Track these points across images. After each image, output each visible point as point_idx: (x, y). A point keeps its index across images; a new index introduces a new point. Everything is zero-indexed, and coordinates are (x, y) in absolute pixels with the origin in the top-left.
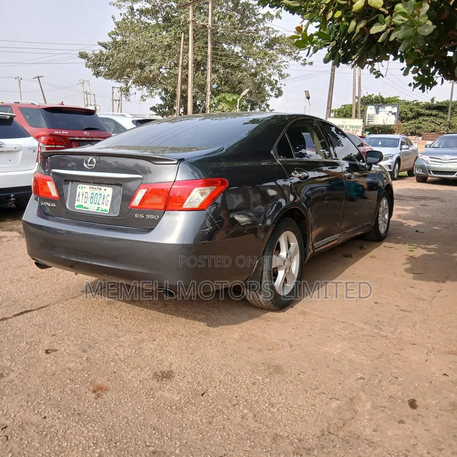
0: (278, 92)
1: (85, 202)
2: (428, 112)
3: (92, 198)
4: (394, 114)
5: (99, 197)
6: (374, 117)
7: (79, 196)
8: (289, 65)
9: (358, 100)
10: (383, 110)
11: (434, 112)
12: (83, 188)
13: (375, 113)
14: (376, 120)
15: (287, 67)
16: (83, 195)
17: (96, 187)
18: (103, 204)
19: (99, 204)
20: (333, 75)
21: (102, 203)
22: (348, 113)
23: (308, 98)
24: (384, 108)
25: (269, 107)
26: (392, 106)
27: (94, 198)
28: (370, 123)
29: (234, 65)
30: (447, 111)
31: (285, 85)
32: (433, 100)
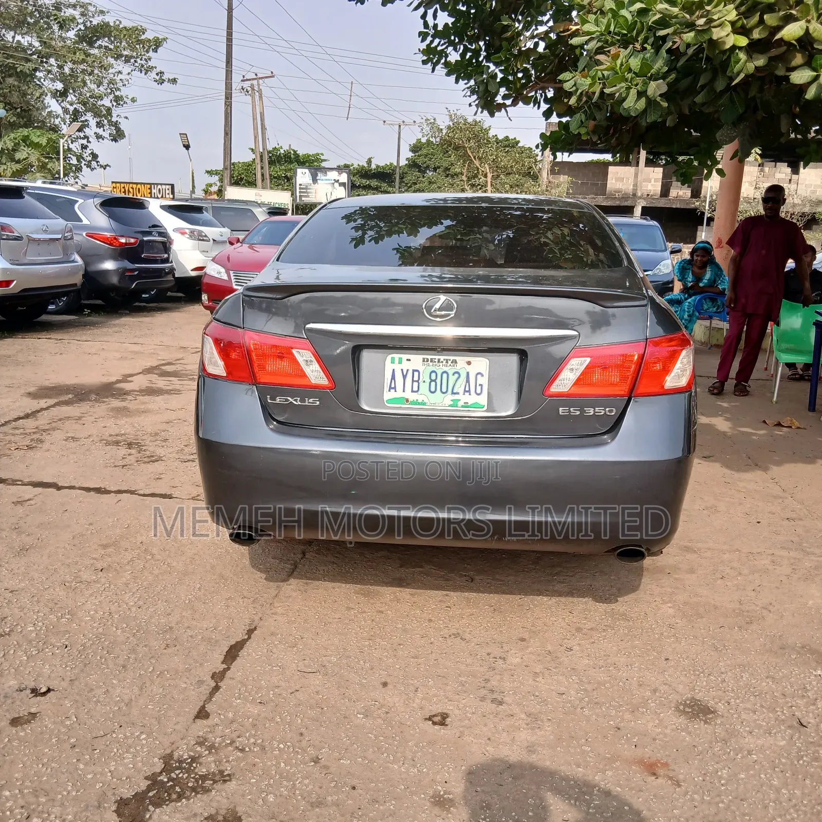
0: (115, 131)
1: (412, 391)
2: (365, 182)
3: (432, 381)
4: (343, 184)
5: (452, 379)
6: (310, 189)
7: (393, 377)
8: (130, 80)
9: (256, 156)
10: (323, 178)
11: (374, 183)
12: (404, 360)
13: (311, 181)
14: (314, 194)
15: (127, 83)
16: (405, 377)
17: (442, 358)
18: (467, 394)
19: (458, 393)
20: (229, 108)
21: (465, 391)
22: (241, 179)
23: (187, 147)
24: (326, 173)
25: (98, 160)
26: (338, 172)
27: (438, 381)
28: (303, 199)
29: (24, 71)
30: (394, 181)
31: (126, 118)
32: (369, 162)
